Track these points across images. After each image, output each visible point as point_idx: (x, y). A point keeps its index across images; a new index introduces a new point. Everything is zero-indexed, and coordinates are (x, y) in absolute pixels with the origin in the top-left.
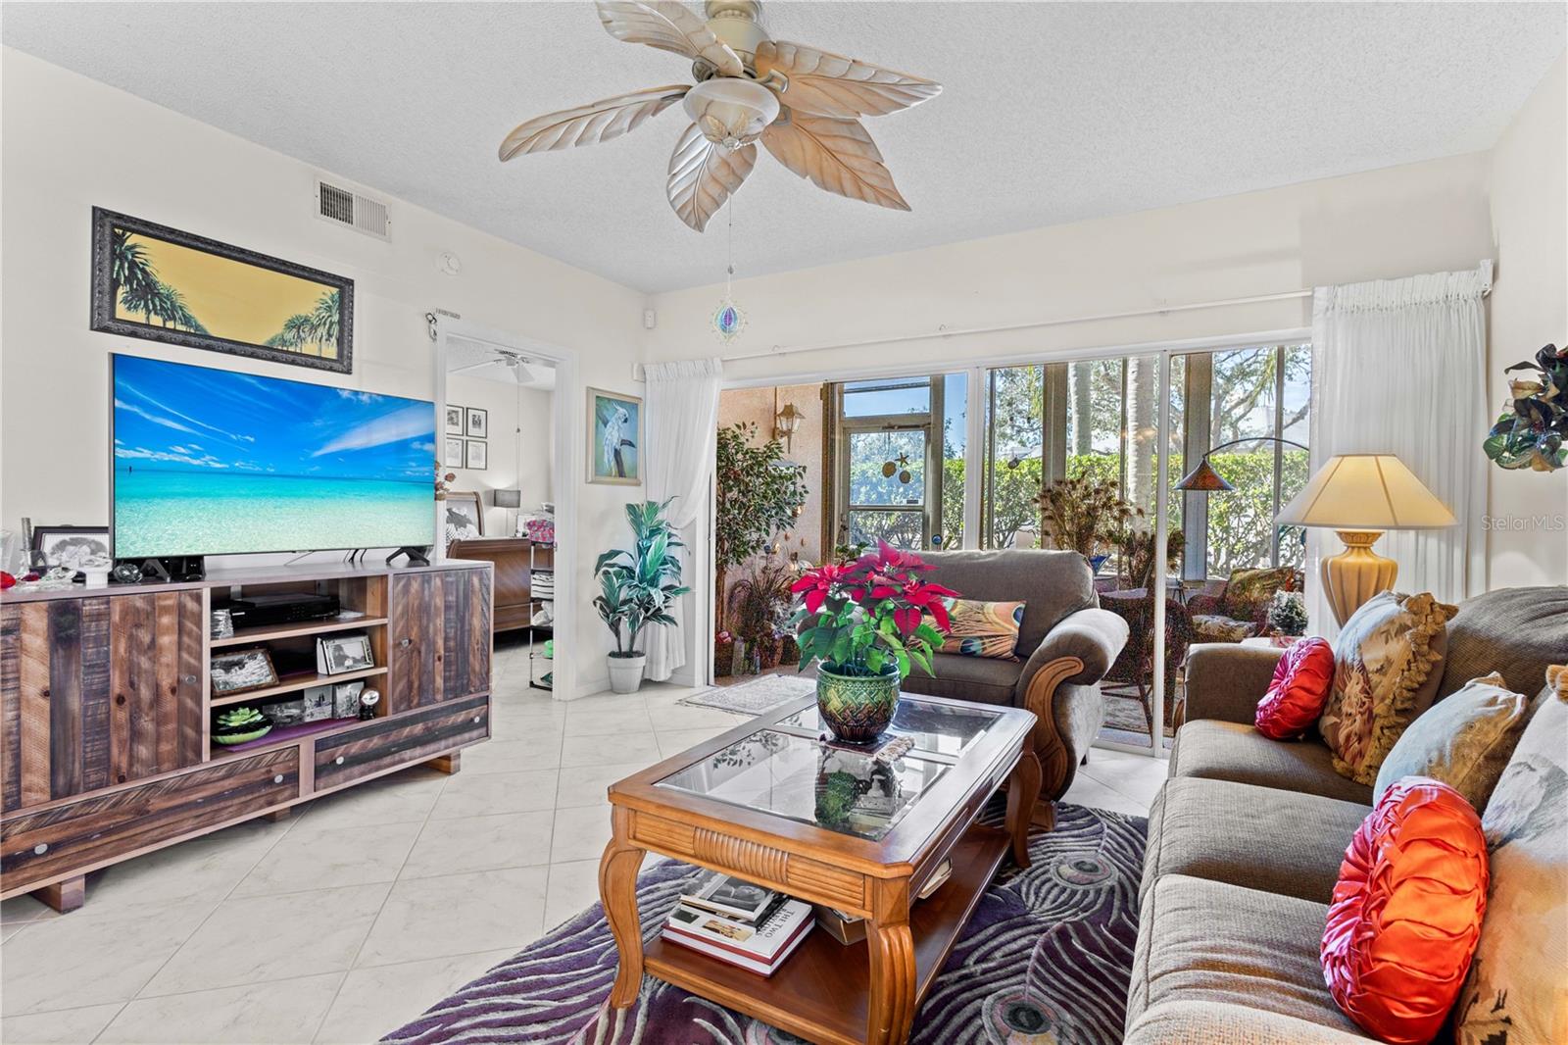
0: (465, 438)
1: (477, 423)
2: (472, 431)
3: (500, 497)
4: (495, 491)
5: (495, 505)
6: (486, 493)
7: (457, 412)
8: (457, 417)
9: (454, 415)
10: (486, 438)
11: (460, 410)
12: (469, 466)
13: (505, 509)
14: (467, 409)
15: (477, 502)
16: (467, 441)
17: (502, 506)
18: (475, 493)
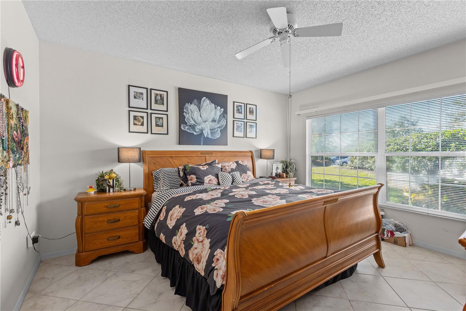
0: (245, 121)
1: (251, 112)
2: (249, 117)
3: (264, 153)
4: (261, 150)
5: (261, 158)
6: (256, 151)
7: (241, 106)
8: (241, 109)
9: (239, 108)
10: (256, 120)
11: (243, 105)
12: (247, 136)
13: (266, 160)
14: (247, 104)
15: (252, 156)
16: (246, 122)
17: (265, 158)
18: (251, 152)
